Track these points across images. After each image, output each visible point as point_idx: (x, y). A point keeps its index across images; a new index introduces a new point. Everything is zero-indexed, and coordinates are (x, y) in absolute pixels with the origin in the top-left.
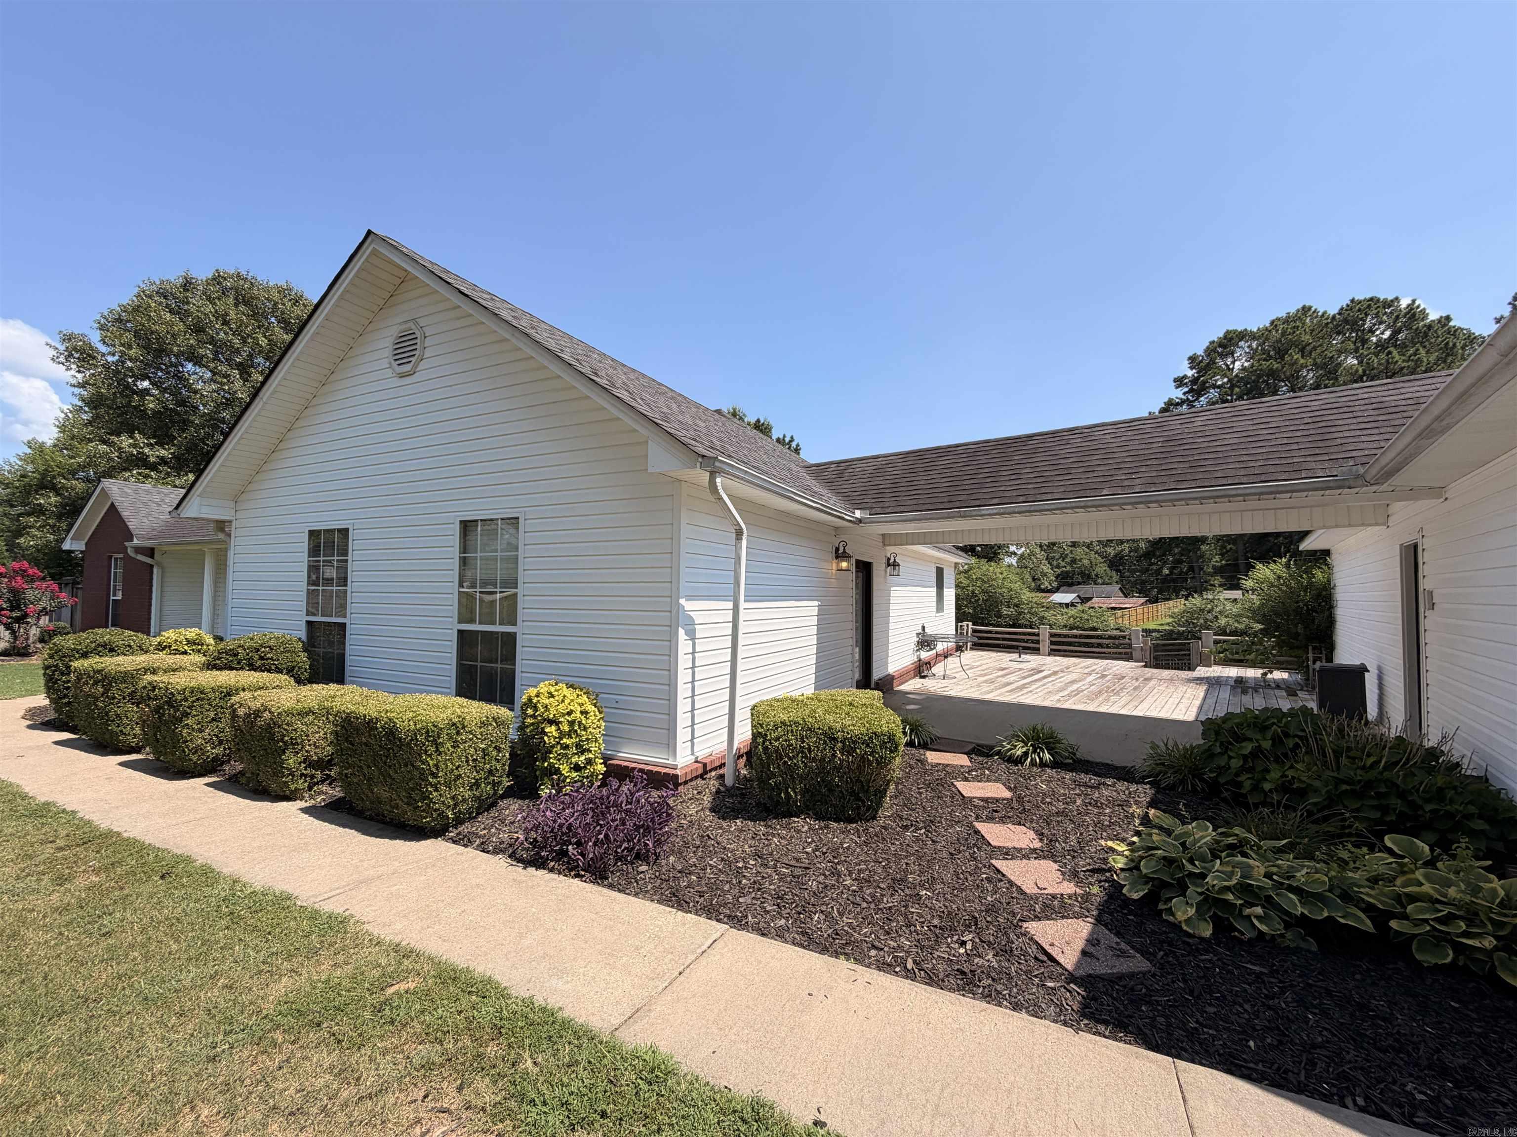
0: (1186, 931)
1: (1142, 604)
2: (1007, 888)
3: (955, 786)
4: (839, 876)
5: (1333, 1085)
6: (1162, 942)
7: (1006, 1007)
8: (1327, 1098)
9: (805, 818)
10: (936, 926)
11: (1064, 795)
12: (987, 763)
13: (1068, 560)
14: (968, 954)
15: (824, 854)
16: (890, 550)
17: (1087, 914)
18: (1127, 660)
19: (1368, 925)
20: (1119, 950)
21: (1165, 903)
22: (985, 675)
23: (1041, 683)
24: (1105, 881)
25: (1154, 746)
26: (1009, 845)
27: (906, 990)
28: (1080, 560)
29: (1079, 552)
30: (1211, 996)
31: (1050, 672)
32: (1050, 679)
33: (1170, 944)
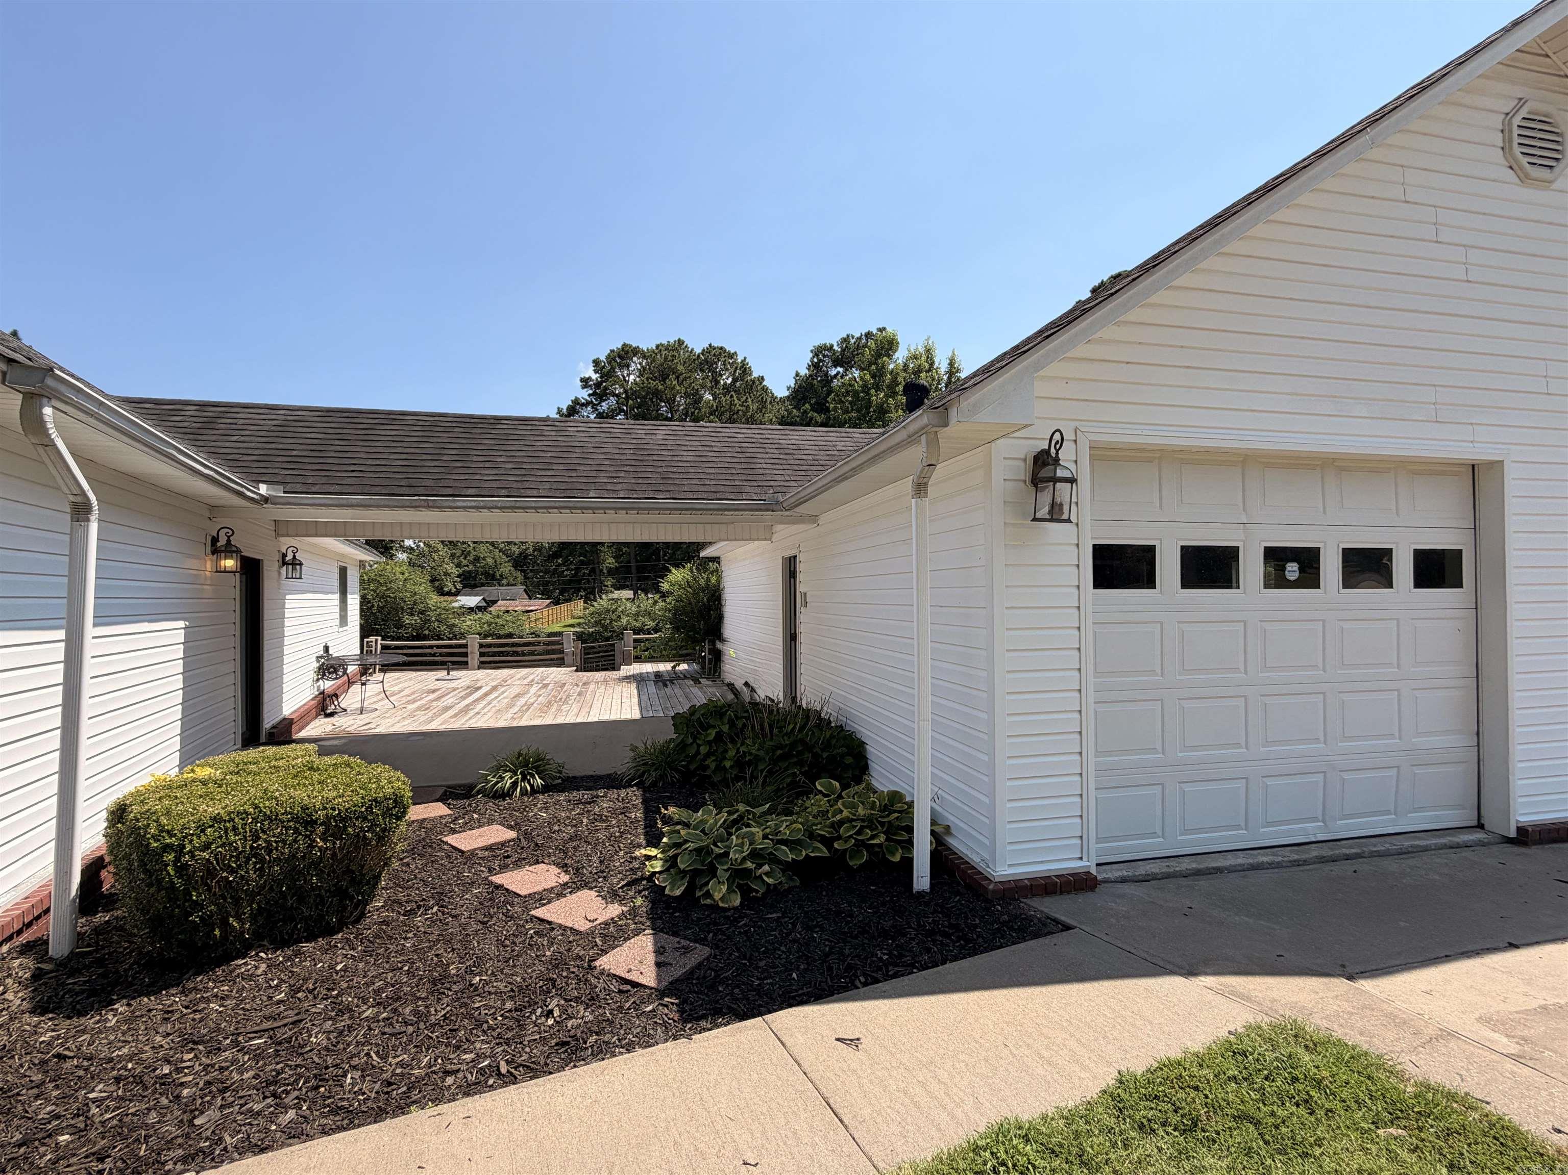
0: (722, 908)
1: (547, 606)
2: (562, 935)
3: (446, 843)
4: (351, 1010)
5: (847, 977)
6: (708, 925)
7: (621, 1053)
8: (846, 989)
9: (257, 955)
10: (510, 1011)
11: (568, 818)
12: (470, 805)
13: (471, 558)
14: (558, 1022)
15: (311, 991)
16: (286, 543)
17: (643, 927)
18: (559, 666)
19: (824, 852)
20: (683, 947)
21: (701, 890)
22: (414, 701)
23: (484, 703)
24: (644, 890)
25: (634, 749)
26: (539, 888)
27: (515, 1098)
28: (484, 558)
29: (483, 550)
30: (759, 952)
31: (488, 688)
32: (493, 696)
33: (715, 924)
